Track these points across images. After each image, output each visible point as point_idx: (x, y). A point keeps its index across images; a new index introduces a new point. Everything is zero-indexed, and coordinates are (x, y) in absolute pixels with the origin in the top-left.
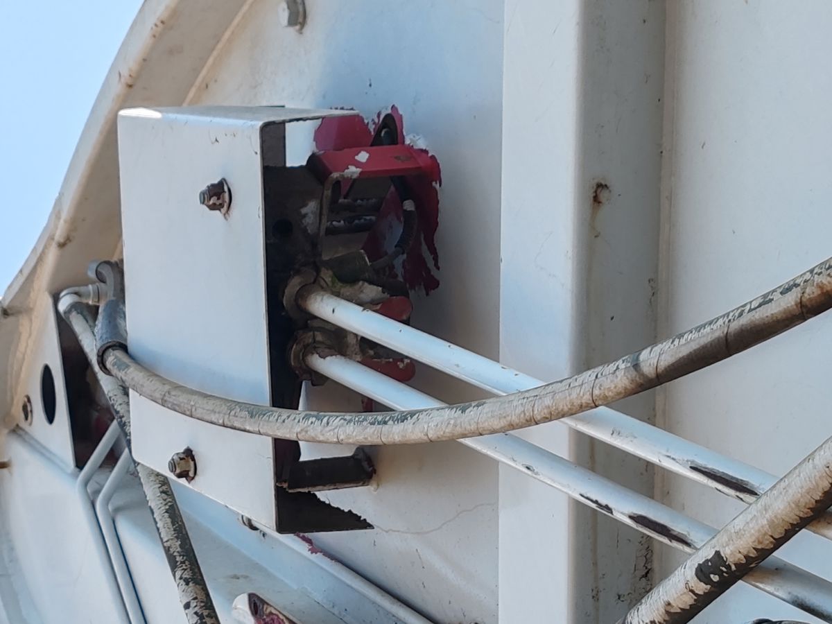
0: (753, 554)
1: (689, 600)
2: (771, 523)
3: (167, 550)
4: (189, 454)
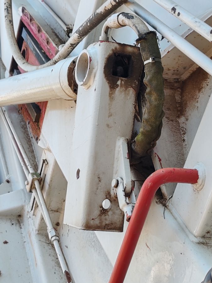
1: (111, 7)
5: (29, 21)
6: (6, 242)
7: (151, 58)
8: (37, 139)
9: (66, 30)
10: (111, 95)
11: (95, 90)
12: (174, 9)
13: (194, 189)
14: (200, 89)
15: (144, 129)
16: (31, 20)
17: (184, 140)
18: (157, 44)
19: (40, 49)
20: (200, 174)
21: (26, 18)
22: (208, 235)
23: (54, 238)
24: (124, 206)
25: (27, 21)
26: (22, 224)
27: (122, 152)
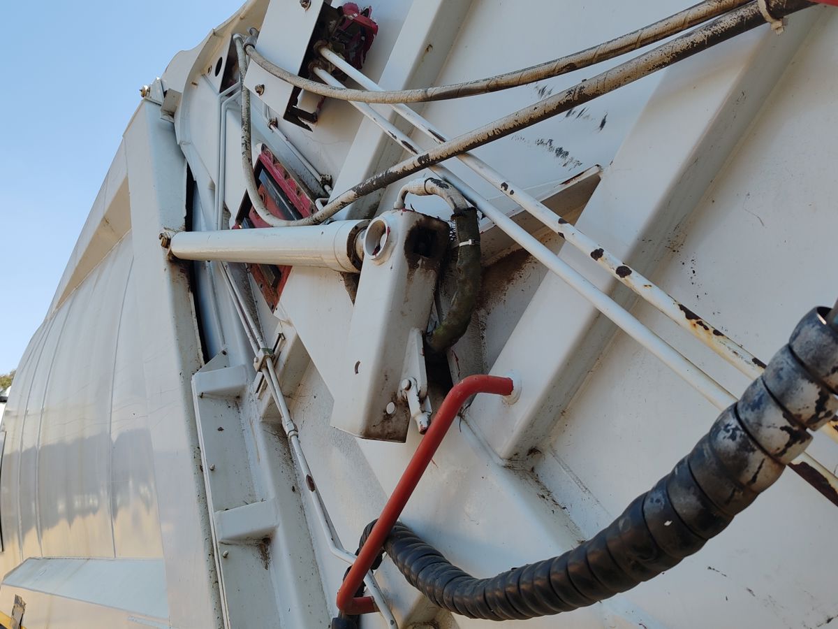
0: (439, 158)
1: (412, 167)
2: (449, 149)
3: (242, 119)
4: (263, 86)
5: (271, 162)
6: (221, 429)
7: (470, 240)
8: (273, 308)
9: (320, 180)
10: (410, 276)
11: (391, 268)
12: (505, 186)
13: (504, 401)
14: (510, 280)
15: (449, 323)
16: (274, 162)
17: (483, 337)
18: (477, 224)
19: (287, 199)
20: (515, 384)
21: (268, 158)
22: (515, 458)
23: (292, 433)
24: (418, 414)
25: (268, 162)
26: (240, 408)
27: (417, 347)
